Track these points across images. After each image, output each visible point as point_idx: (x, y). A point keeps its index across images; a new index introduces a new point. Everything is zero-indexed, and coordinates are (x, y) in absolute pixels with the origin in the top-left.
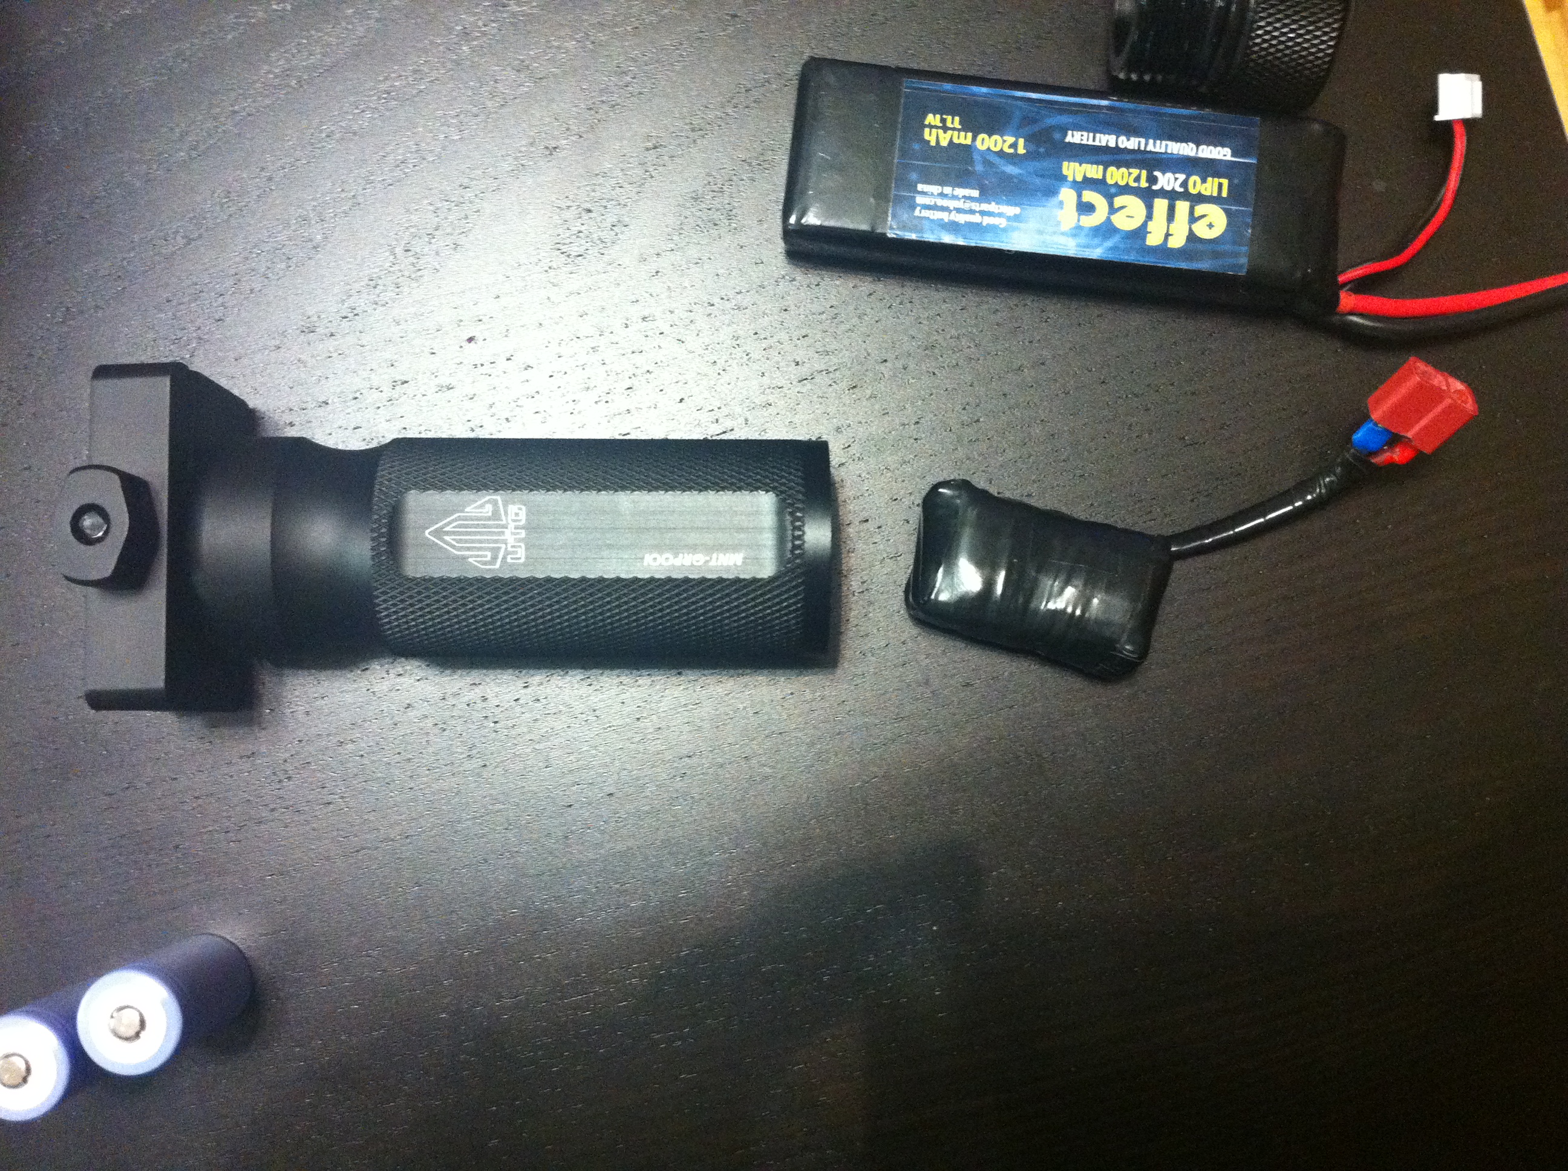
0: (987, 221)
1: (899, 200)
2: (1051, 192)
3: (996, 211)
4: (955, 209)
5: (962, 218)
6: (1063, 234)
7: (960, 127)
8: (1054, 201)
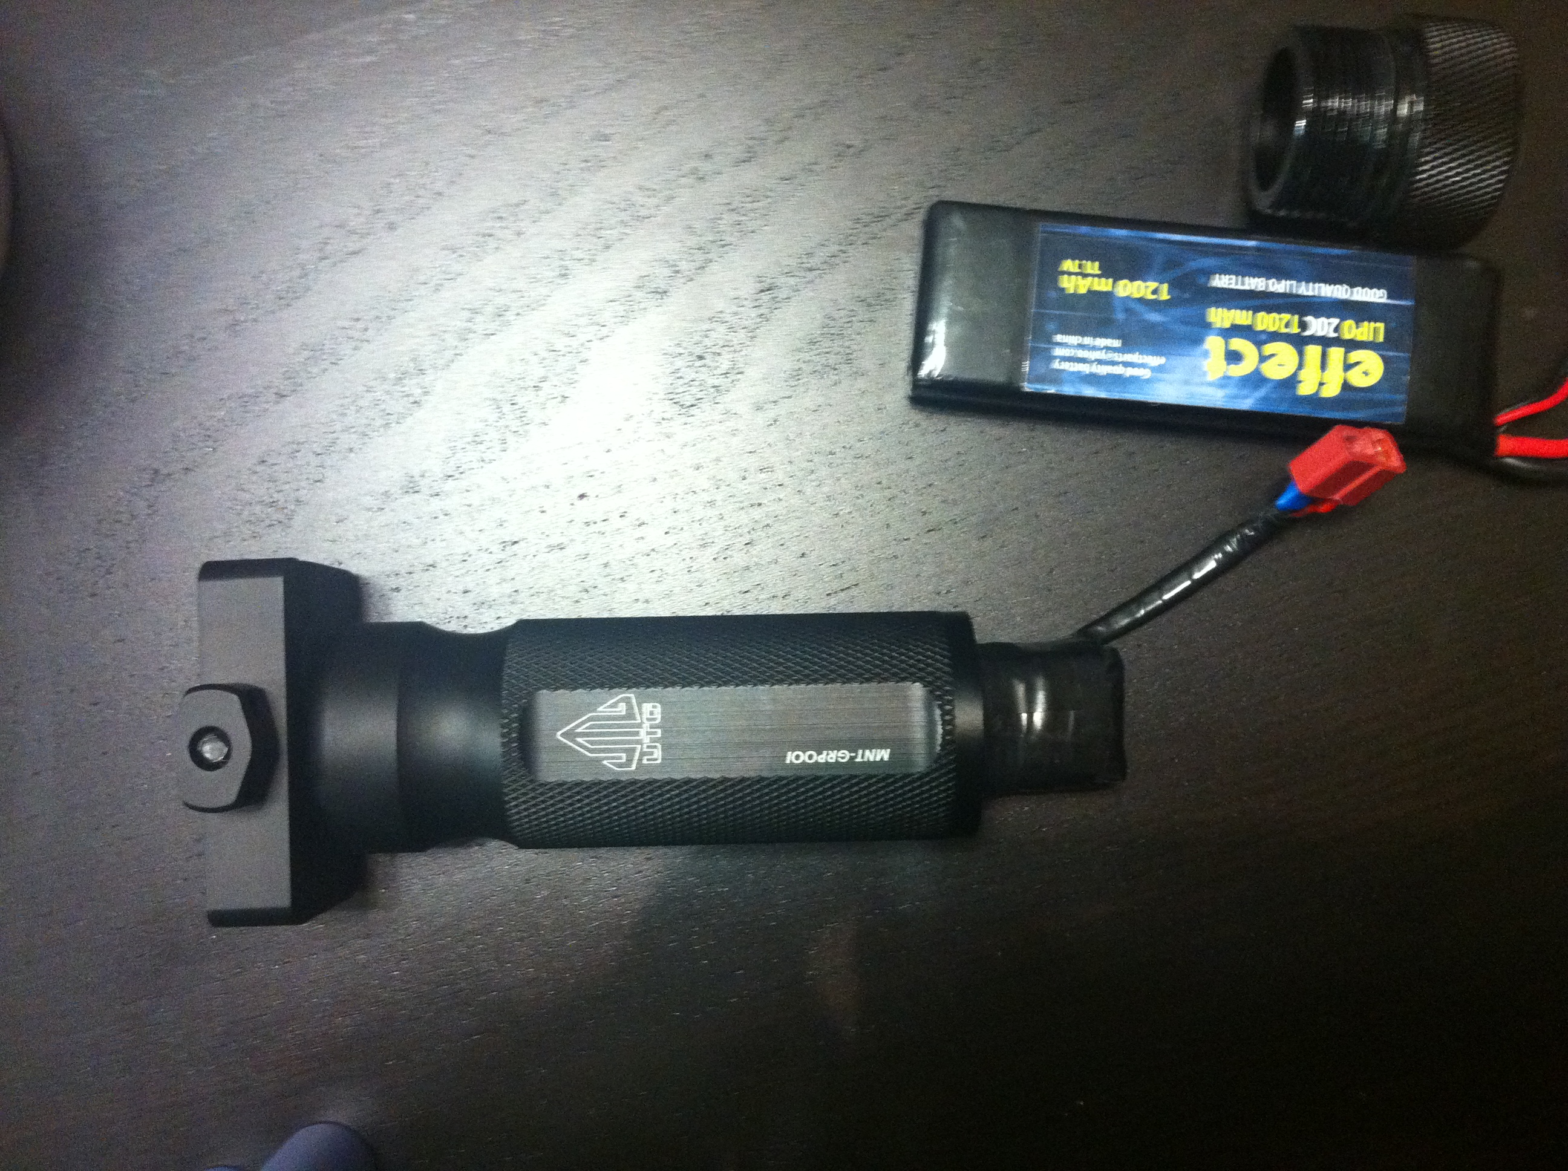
0: (1130, 372)
1: (1035, 353)
2: (1198, 341)
3: (1140, 361)
4: (1096, 360)
5: (1103, 370)
6: (1210, 384)
7: (1099, 272)
8: (1198, 350)
